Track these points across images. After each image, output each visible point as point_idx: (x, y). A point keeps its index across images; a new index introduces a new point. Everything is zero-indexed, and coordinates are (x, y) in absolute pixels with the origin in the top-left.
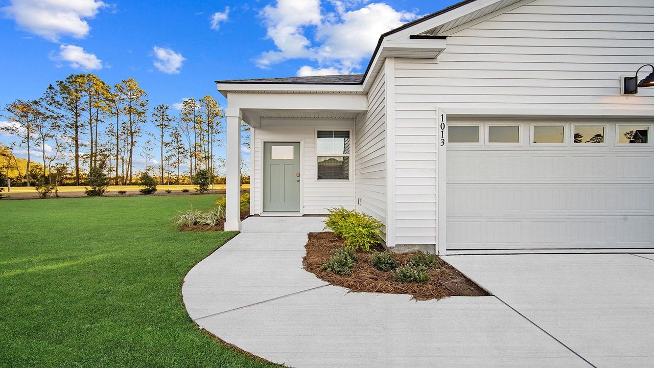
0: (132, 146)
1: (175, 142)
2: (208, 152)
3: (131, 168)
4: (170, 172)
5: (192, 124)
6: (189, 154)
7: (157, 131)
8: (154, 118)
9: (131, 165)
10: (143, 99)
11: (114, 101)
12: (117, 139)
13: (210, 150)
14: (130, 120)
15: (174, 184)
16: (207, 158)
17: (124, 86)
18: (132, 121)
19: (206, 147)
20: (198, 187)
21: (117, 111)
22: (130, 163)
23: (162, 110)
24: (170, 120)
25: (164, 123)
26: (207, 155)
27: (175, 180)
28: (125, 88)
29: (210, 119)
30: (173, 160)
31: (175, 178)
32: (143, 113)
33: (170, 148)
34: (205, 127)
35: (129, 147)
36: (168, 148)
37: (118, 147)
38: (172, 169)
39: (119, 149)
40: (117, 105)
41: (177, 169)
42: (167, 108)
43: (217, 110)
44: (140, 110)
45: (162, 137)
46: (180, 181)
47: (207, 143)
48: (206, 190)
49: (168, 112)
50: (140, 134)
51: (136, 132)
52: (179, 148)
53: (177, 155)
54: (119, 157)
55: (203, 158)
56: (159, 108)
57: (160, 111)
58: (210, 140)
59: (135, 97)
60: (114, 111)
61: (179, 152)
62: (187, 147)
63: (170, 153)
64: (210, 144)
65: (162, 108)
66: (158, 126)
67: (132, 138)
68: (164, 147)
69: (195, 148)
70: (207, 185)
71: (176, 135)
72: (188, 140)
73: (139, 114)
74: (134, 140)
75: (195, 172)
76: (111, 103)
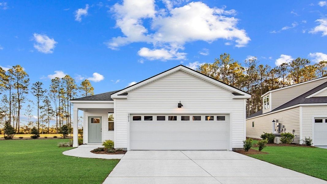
0: (19, 109)
1: (47, 106)
2: (68, 113)
3: (19, 123)
4: (43, 126)
5: (58, 94)
6: (56, 114)
7: (35, 99)
8: (33, 91)
9: (19, 121)
10: (26, 78)
11: (8, 80)
12: (10, 105)
13: (69, 112)
14: (18, 92)
15: (46, 133)
16: (67, 116)
17: (14, 70)
18: (19, 92)
19: (67, 109)
20: (62, 135)
21: (10, 86)
22: (18, 120)
23: (38, 85)
24: (43, 92)
25: (39, 93)
26: (67, 115)
27: (47, 131)
28: (14, 71)
29: (69, 91)
30: (46, 117)
31: (46, 130)
32: (27, 87)
33: (44, 110)
34: (66, 96)
35: (18, 110)
36: (42, 110)
37: (10, 110)
38: (45, 124)
39: (11, 111)
40: (10, 82)
41: (48, 124)
42: (41, 84)
43: (73, 84)
44: (24, 85)
45: (38, 103)
46: (50, 132)
47: (67, 107)
48: (67, 137)
49: (42, 86)
50: (24, 101)
51: (22, 100)
52: (49, 110)
53: (48, 114)
54: (11, 116)
55: (65, 116)
56: (36, 84)
57: (37, 85)
58: (69, 104)
59: (21, 77)
60: (8, 86)
61: (49, 112)
62: (54, 109)
63: (43, 113)
64: (69, 107)
65: (38, 84)
66: (35, 95)
67: (19, 103)
68: (39, 109)
69: (60, 110)
70: (67, 134)
71: (47, 102)
72: (55, 105)
73: (24, 88)
74: (20, 105)
75: (59, 125)
76: (6, 81)
